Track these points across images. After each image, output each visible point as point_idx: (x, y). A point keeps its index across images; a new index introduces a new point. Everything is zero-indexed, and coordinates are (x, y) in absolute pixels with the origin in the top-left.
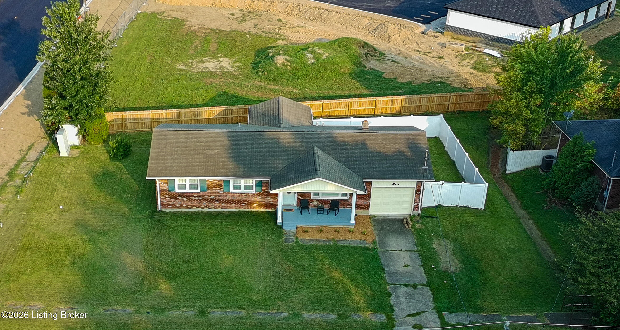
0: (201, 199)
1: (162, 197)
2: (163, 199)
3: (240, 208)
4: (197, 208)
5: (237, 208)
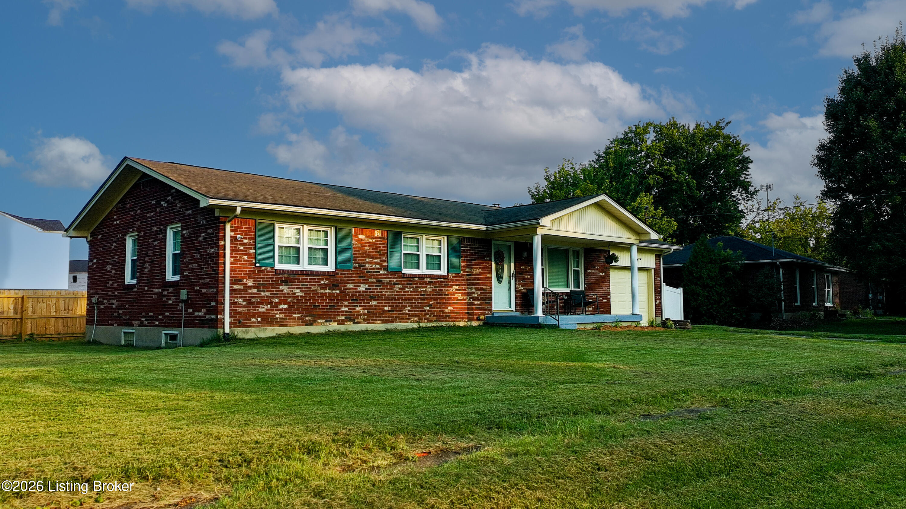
0: (338, 292)
1: (236, 287)
2: (240, 294)
3: (420, 320)
4: (326, 321)
5: (416, 319)
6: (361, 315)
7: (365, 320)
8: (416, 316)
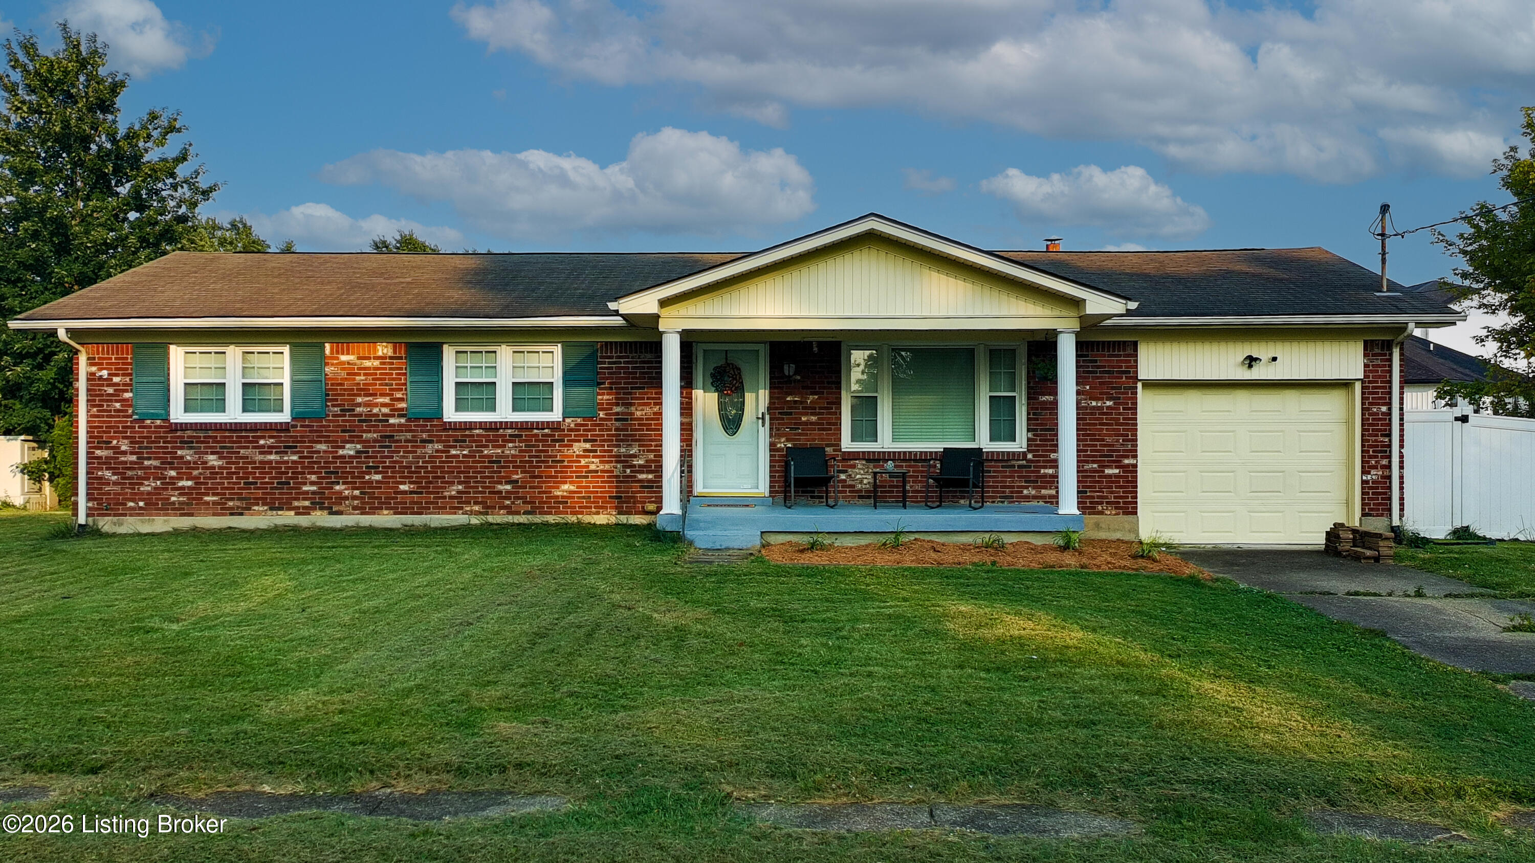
0: (295, 458)
1: (98, 453)
2: (106, 463)
3: (488, 509)
4: (271, 509)
5: (476, 508)
6: (347, 498)
7: (355, 508)
8: (476, 503)
